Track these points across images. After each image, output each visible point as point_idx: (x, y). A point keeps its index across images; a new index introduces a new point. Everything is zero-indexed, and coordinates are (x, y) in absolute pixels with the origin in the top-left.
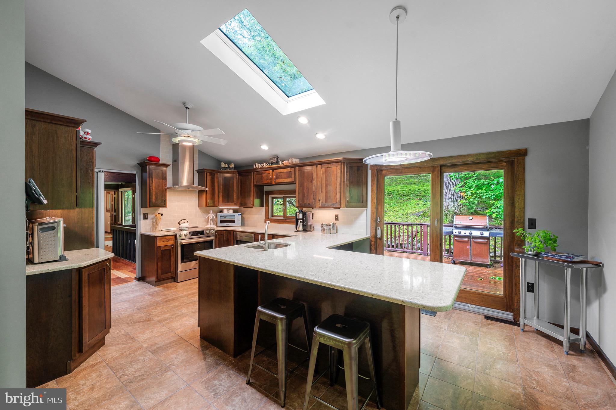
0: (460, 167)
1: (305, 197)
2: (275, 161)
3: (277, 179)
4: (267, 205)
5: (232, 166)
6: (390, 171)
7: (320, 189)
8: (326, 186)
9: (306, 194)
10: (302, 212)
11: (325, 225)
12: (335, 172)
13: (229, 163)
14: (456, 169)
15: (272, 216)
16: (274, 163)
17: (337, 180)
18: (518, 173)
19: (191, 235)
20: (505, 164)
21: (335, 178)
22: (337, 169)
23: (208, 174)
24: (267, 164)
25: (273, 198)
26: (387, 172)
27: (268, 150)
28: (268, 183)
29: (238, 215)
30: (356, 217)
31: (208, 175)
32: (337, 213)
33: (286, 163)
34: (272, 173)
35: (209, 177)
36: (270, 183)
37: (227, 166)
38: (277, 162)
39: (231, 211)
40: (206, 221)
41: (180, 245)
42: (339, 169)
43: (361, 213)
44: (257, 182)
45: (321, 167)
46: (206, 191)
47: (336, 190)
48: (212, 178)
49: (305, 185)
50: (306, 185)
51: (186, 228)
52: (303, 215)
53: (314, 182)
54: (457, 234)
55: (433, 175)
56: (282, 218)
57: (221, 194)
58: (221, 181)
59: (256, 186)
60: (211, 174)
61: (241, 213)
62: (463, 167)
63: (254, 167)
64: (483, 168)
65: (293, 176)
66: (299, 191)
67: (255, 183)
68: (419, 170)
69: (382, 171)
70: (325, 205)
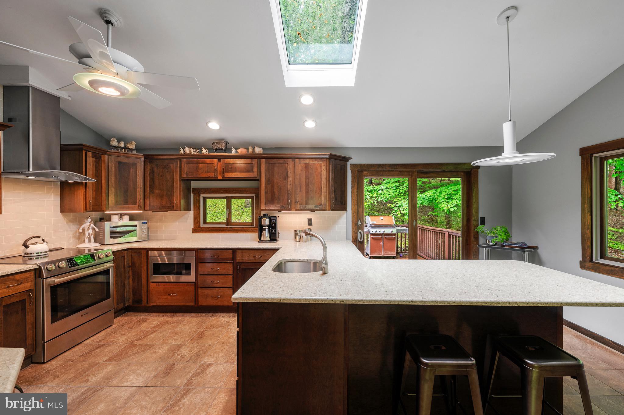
0: (431, 174)
1: (275, 197)
2: (223, 146)
3: (228, 172)
4: (197, 208)
5: (133, 146)
6: (371, 173)
7: (299, 188)
8: (307, 185)
9: (277, 193)
10: (268, 217)
11: (299, 231)
12: (319, 169)
13: (127, 140)
14: (428, 175)
15: (205, 223)
16: (222, 149)
17: (321, 178)
18: (474, 182)
19: (71, 264)
20: (462, 174)
21: (319, 177)
22: (321, 166)
23: (89, 154)
24: (206, 150)
25: (205, 198)
26: (368, 173)
27: (220, 129)
28: (209, 177)
29: (142, 223)
30: (335, 221)
31: (89, 157)
32: (310, 217)
33: (241, 151)
34: (218, 164)
35: (91, 160)
36: (215, 177)
37: (122, 145)
38: (227, 149)
39: (126, 218)
40: (74, 237)
41: (50, 289)
42: (324, 166)
43: (340, 217)
44: (187, 174)
45: (300, 162)
46: (84, 184)
47: (320, 189)
48: (96, 161)
49: (275, 182)
50: (277, 182)
51: (44, 252)
52: (270, 221)
53: (290, 179)
54: (374, 232)
55: (411, 179)
56: (224, 226)
57: (113, 190)
58: (112, 168)
59: (182, 180)
60: (94, 155)
61: (146, 221)
62: (433, 174)
63: (182, 151)
64: (448, 175)
65: (255, 169)
66: (266, 190)
67: (184, 176)
68: (399, 173)
69: (362, 172)
70: (305, 207)
